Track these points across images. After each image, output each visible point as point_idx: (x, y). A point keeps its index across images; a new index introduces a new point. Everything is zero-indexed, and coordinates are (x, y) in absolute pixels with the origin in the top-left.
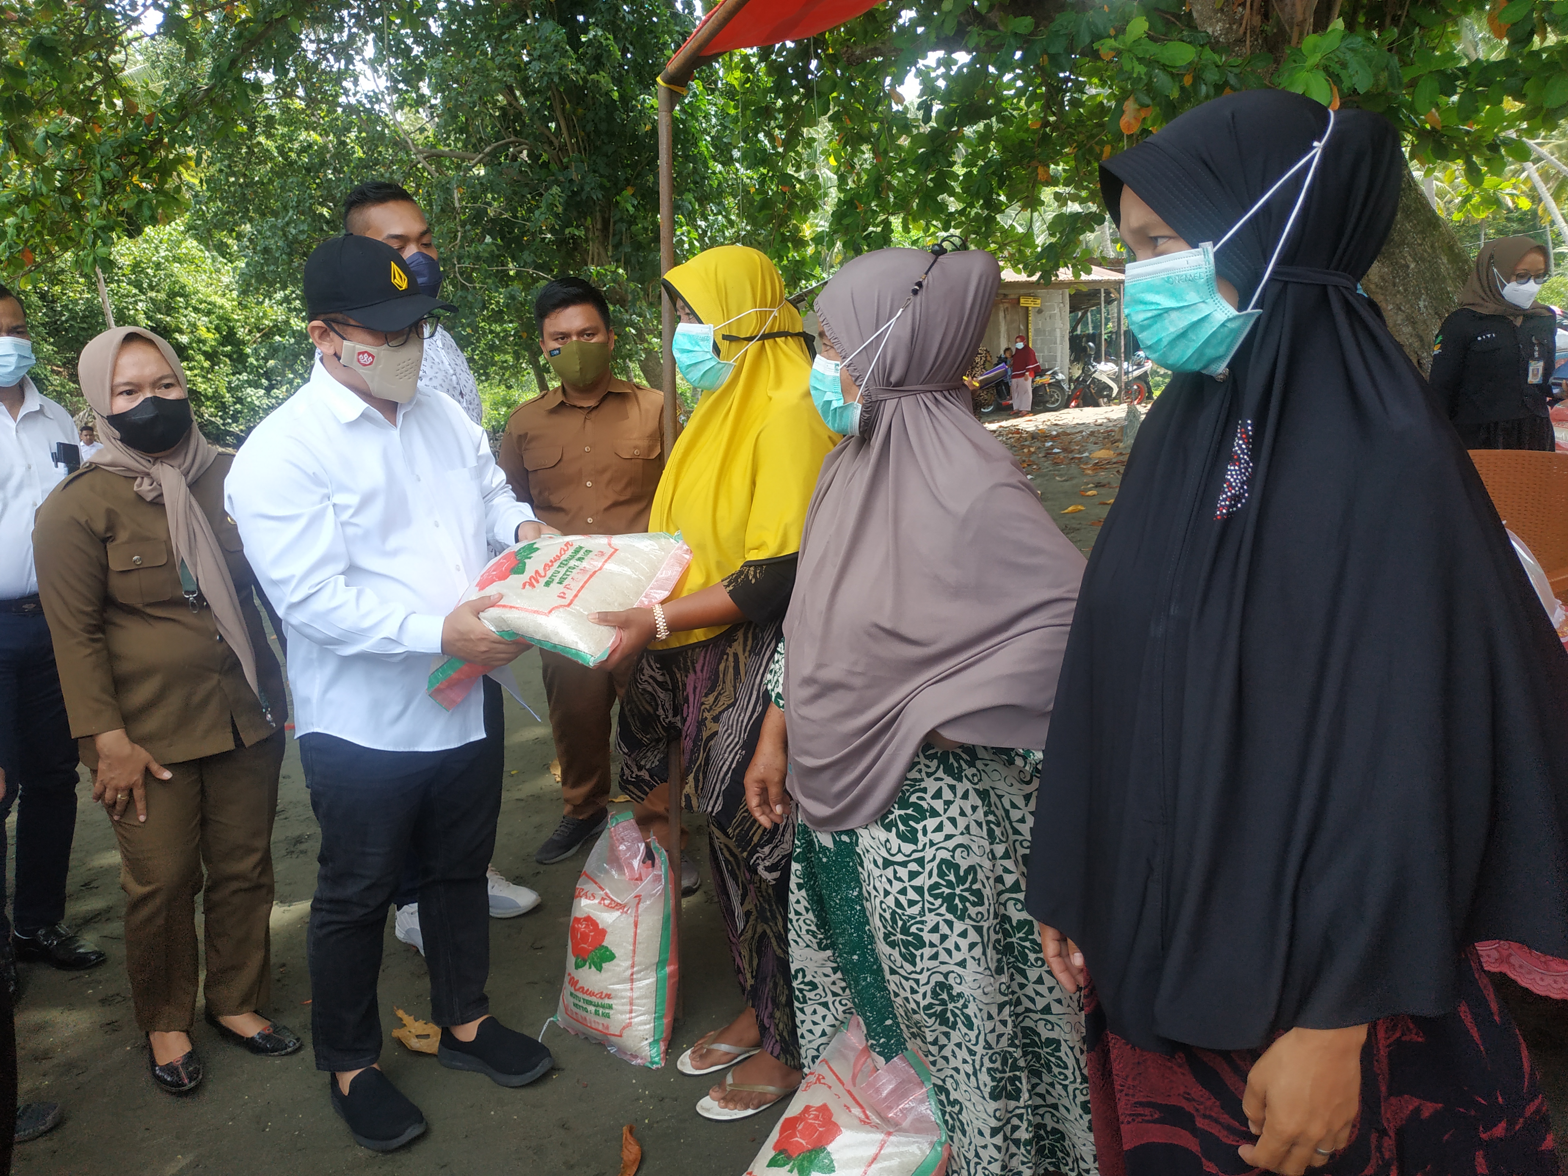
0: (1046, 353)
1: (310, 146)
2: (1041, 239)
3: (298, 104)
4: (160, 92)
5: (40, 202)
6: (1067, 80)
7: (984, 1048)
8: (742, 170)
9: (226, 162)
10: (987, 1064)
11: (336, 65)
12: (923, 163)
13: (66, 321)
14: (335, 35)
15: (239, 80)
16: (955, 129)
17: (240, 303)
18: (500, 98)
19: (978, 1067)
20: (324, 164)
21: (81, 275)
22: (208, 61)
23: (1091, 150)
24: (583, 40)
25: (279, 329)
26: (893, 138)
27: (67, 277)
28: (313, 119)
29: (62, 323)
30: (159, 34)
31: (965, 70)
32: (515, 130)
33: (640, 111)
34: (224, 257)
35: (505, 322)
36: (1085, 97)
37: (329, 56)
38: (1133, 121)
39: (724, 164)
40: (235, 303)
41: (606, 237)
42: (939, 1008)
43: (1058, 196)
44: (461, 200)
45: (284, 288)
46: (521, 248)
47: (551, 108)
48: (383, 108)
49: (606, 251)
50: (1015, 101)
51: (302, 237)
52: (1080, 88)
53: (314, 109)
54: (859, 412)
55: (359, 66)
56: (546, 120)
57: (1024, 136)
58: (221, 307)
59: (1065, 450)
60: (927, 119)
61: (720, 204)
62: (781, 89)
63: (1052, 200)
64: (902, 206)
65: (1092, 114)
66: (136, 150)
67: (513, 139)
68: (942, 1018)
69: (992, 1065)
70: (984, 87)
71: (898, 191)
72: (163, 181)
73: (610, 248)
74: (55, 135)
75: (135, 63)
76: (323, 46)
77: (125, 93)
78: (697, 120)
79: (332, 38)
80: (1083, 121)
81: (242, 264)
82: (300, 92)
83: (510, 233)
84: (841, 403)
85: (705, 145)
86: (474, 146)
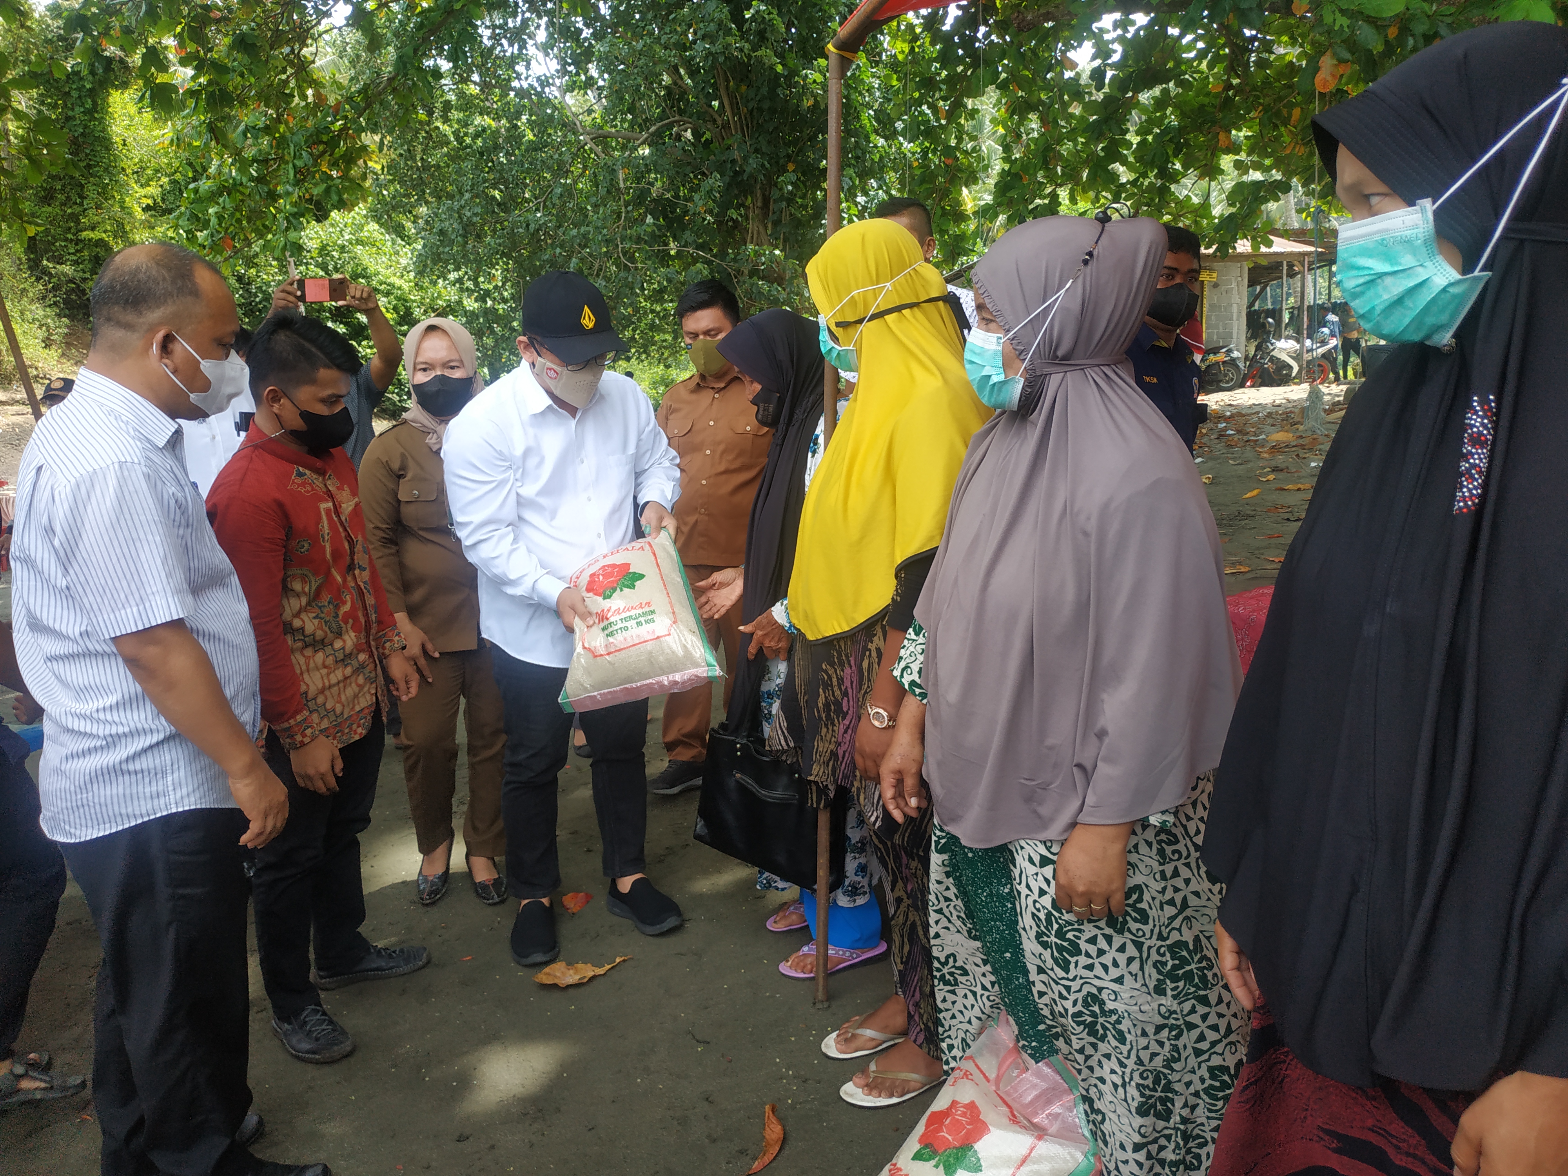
0: (1221, 330)
1: (484, 130)
2: (1219, 210)
3: (474, 90)
4: (345, 82)
5: (239, 191)
6: (1253, 39)
7: (1136, 1063)
8: (905, 144)
9: (406, 147)
10: (1137, 1079)
11: (510, 50)
12: (1095, 132)
13: (260, 302)
14: (510, 20)
15: (420, 69)
16: (1130, 94)
17: (416, 285)
18: (665, 77)
19: (1127, 1080)
20: (497, 148)
21: (274, 259)
22: (391, 49)
23: (1278, 114)
24: (747, 16)
25: (452, 309)
26: (1065, 105)
27: (261, 260)
28: (487, 104)
29: (257, 304)
30: (347, 25)
31: (1142, 33)
32: (679, 108)
33: (803, 87)
34: (403, 240)
35: (666, 301)
36: (1272, 57)
37: (504, 41)
38: (1329, 78)
39: (886, 138)
40: (412, 284)
41: (766, 215)
42: (1089, 1019)
43: (1238, 165)
44: (626, 180)
45: (457, 269)
46: (683, 228)
47: (713, 86)
48: (552, 92)
49: (766, 228)
50: (1195, 64)
51: (475, 219)
52: (1267, 47)
53: (488, 94)
54: (1021, 386)
55: (531, 50)
56: (710, 98)
57: (1206, 100)
58: (399, 288)
59: (1239, 432)
60: (1100, 87)
61: (882, 179)
62: (946, 58)
63: (1232, 169)
64: (1071, 176)
65: (1280, 75)
66: (325, 138)
67: (677, 118)
68: (1091, 1029)
69: (1142, 1082)
70: (1162, 50)
71: (1067, 160)
72: (348, 169)
73: (770, 225)
74: (254, 128)
75: (325, 55)
76: (498, 31)
77: (316, 84)
78: (861, 94)
79: (506, 24)
80: (1270, 83)
81: (419, 246)
82: (476, 77)
83: (672, 213)
84: (1002, 377)
85: (867, 118)
86: (640, 126)
